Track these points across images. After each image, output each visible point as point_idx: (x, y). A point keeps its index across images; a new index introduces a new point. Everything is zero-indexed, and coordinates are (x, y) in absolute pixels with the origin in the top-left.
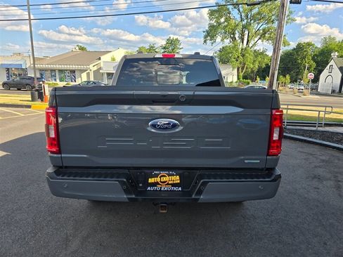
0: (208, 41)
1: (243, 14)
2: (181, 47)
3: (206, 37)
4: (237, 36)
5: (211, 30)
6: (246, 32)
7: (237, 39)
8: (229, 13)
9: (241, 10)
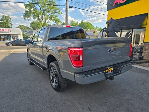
0: (26, 19)
1: (41, 8)
2: (11, 20)
3: (25, 17)
4: (40, 17)
5: (27, 14)
6: (44, 16)
7: (40, 19)
8: (35, 7)
9: (40, 6)
